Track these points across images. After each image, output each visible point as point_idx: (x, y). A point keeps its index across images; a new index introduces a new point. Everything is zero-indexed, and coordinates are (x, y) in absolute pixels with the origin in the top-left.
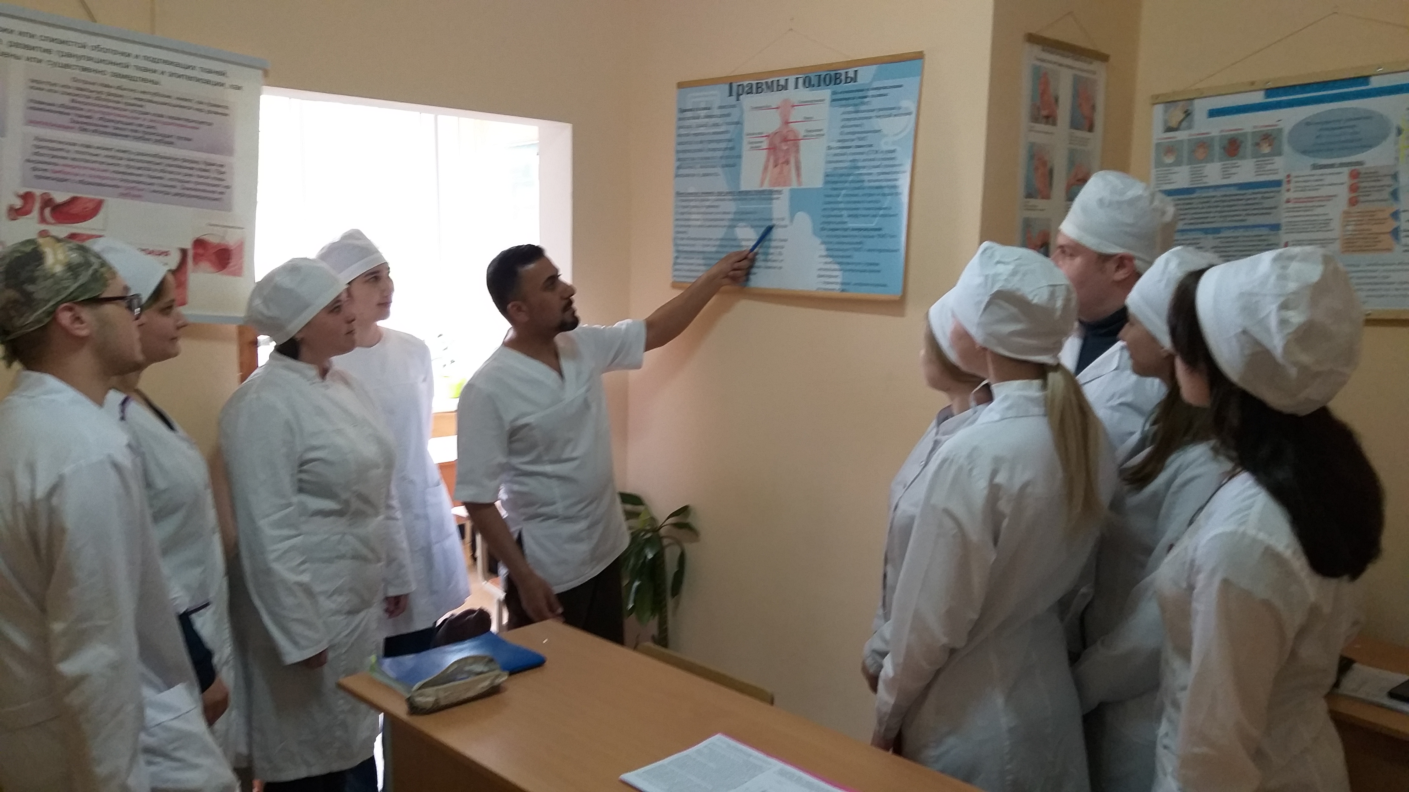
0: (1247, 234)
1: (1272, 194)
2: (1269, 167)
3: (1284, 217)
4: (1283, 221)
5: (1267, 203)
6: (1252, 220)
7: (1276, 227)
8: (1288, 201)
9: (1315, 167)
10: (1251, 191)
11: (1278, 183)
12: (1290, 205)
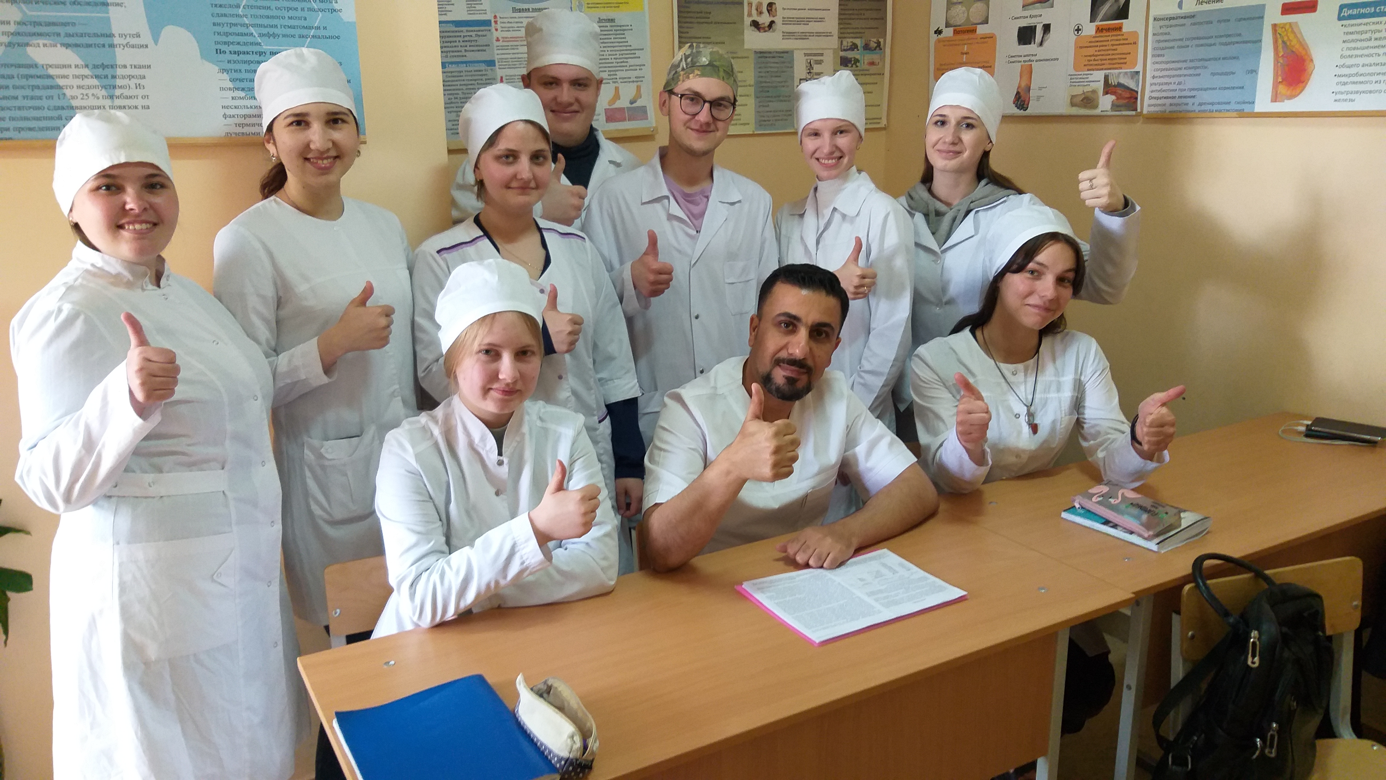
0: (468, 69)
1: (484, 33)
2: (478, 7)
3: (497, 55)
4: (496, 58)
5: (481, 41)
6: (471, 56)
7: (491, 63)
8: (498, 40)
9: (515, 10)
10: (464, 29)
11: (487, 23)
12: (500, 43)
